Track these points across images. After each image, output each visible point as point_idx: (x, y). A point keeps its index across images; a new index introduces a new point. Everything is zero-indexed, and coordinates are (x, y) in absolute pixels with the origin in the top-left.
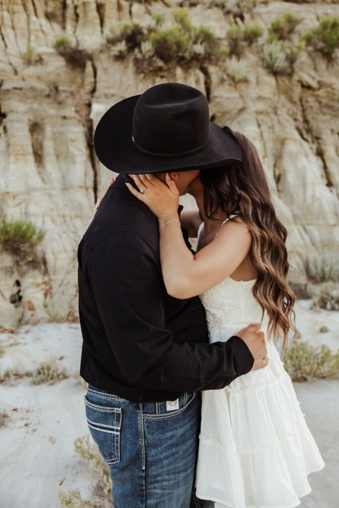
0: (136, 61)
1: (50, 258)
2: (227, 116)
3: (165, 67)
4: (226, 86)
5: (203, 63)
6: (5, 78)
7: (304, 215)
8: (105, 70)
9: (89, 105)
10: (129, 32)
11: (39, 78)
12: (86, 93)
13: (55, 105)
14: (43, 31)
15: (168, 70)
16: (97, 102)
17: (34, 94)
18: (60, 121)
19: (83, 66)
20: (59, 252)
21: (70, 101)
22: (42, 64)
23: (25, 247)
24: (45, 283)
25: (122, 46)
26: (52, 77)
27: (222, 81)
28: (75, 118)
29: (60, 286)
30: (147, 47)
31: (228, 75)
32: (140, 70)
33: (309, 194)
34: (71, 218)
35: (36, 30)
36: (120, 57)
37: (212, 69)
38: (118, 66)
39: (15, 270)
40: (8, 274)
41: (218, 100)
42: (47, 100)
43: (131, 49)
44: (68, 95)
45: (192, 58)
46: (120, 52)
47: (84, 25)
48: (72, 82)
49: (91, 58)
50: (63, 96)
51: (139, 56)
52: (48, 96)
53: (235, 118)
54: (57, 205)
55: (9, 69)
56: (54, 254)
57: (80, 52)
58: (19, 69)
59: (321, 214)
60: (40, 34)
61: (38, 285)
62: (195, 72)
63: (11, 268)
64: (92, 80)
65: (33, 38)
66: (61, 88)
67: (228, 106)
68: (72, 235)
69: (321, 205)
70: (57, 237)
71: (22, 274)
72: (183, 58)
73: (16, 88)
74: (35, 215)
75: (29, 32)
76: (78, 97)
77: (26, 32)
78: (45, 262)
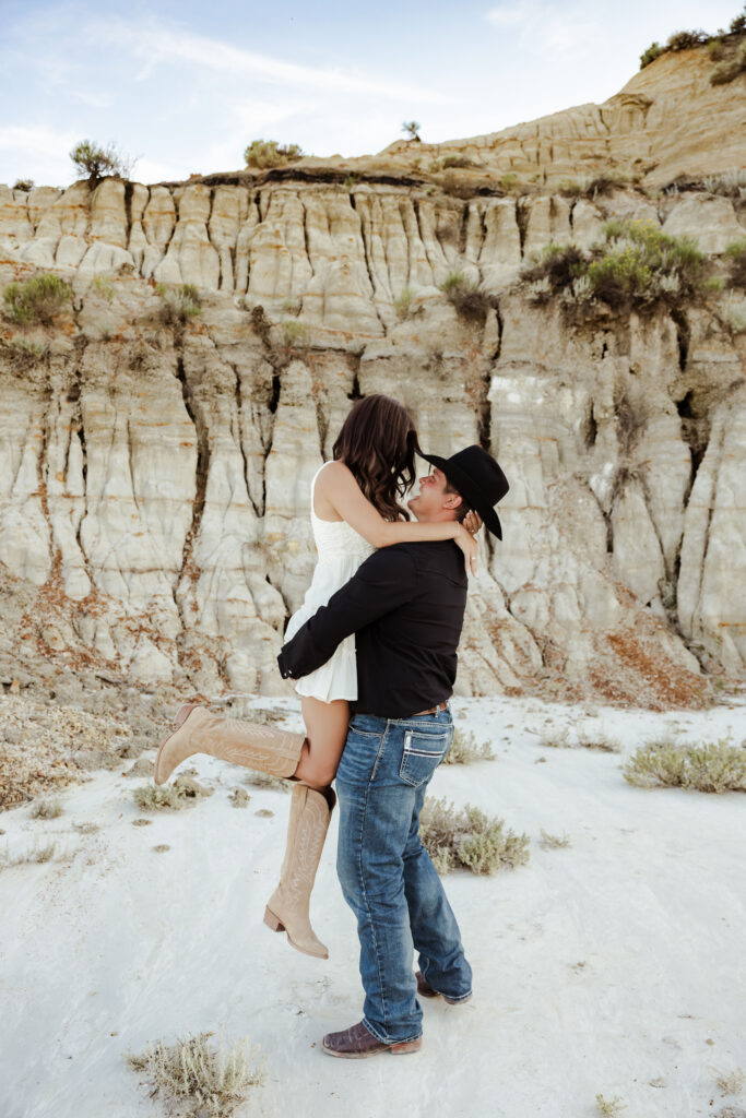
0: (565, 307)
2: (714, 392)
3: (612, 316)
4: (716, 342)
5: (678, 305)
6: (367, 341)
8: (517, 322)
9: (488, 379)
10: (560, 257)
11: (416, 339)
12: (484, 360)
13: (436, 382)
14: (429, 260)
15: (616, 320)
16: (499, 375)
17: (407, 364)
18: (441, 405)
19: (484, 317)
21: (458, 374)
22: (422, 318)
25: (544, 286)
26: (435, 339)
27: (709, 335)
28: (463, 400)
30: (582, 285)
31: (721, 323)
32: (571, 322)
35: (419, 260)
36: (541, 302)
37: (694, 315)
38: (537, 315)
41: (699, 366)
42: (425, 373)
43: (557, 288)
44: (457, 364)
45: (657, 299)
46: (540, 294)
47: (495, 244)
48: (465, 343)
49: (495, 305)
50: (448, 366)
51: (570, 299)
52: (427, 368)
53: (724, 397)
55: (375, 325)
57: (480, 297)
58: (390, 325)
60: (425, 265)
62: (662, 320)
64: (497, 339)
65: (414, 272)
66: (446, 354)
67: (715, 375)
72: (641, 300)
73: (382, 358)
75: (409, 265)
76: (471, 367)
77: (405, 264)
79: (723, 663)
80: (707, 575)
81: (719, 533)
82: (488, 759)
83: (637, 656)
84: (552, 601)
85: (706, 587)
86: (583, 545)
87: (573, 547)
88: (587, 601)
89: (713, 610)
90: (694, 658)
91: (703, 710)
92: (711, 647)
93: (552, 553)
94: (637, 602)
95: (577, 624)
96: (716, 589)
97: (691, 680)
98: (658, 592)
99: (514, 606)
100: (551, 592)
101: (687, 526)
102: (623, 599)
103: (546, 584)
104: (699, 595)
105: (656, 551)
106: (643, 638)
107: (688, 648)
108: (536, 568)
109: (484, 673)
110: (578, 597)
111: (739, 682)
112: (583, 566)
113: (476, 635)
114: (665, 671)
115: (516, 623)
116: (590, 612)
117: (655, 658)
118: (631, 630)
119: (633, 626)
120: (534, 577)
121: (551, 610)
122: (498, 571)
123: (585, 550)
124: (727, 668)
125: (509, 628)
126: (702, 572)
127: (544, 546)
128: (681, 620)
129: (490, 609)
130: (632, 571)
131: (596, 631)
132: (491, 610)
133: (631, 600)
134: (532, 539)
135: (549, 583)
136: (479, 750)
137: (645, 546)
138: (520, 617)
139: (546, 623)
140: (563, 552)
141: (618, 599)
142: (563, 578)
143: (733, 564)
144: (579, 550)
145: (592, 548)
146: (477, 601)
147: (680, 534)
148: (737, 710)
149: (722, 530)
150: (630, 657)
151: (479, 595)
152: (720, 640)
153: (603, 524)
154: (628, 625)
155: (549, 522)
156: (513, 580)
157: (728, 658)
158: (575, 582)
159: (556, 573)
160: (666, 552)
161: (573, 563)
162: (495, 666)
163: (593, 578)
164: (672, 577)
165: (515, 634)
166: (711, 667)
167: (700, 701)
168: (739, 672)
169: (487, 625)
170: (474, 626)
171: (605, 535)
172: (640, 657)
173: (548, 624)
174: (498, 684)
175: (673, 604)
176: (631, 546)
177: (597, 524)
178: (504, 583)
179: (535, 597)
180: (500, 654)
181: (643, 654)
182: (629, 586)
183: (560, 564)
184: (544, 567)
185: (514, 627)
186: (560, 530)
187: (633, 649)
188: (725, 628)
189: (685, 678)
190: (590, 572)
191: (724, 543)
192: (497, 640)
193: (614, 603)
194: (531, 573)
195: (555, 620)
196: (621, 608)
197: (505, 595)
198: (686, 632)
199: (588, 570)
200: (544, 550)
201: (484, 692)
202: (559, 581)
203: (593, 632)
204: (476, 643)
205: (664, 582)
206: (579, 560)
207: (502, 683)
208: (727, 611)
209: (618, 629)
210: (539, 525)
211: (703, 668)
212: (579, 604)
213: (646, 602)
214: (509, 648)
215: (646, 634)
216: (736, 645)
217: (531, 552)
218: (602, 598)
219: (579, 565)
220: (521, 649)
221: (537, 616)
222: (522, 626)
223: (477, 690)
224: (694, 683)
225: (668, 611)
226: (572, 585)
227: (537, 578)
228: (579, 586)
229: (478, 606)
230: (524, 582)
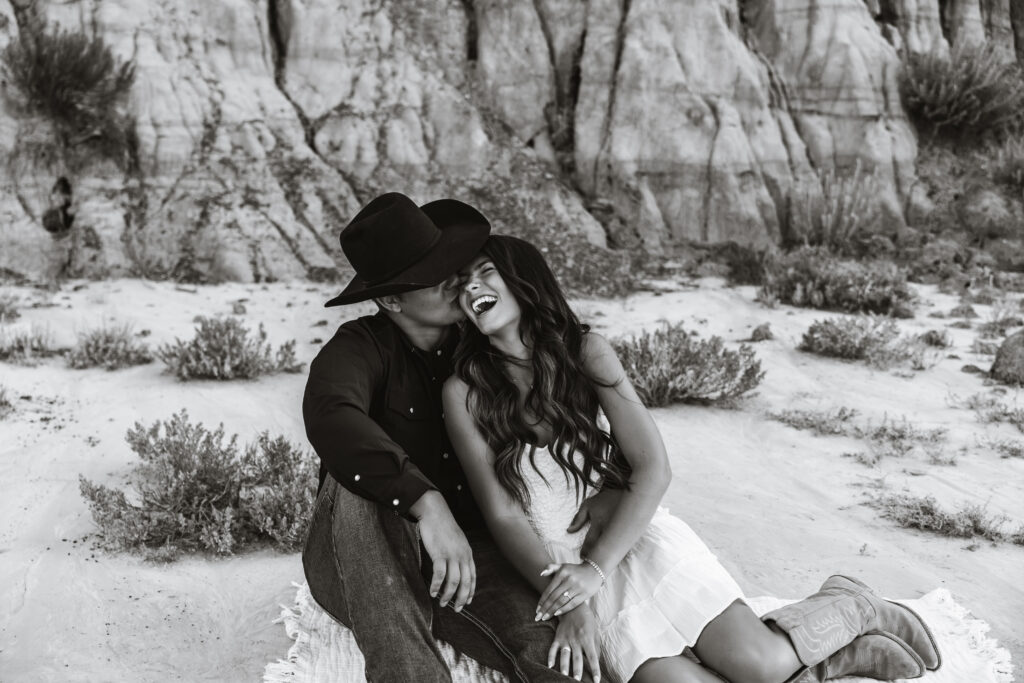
1: (146, 133)
7: (801, 88)
20: (169, 124)
23: (85, 103)
24: (130, 192)
29: (164, 201)
33: (821, 32)
34: (206, 44)
39: (59, 153)
40: (41, 163)
54: (173, 11)
56: (156, 125)
59: (842, 89)
61: (112, 195)
63: (49, 147)
68: (204, 87)
69: (847, 64)
70: (167, 87)
71: (78, 167)
74: (117, 30)
78: (133, 142)
79: (640, 231)
80: (621, 99)
81: (638, 31)
82: (289, 371)
83: (515, 219)
84: (383, 132)
85: (619, 116)
86: (430, 46)
87: (415, 48)
88: (437, 135)
89: (627, 150)
90: (598, 224)
91: (617, 297)
92: (625, 210)
93: (382, 56)
94: (515, 139)
95: (423, 170)
96: (634, 119)
97: (596, 257)
98: (546, 124)
99: (321, 139)
100: (380, 119)
101: (592, 19)
102: (493, 130)
103: (372, 107)
104: (607, 131)
105: (542, 59)
106: (523, 194)
107: (590, 210)
108: (355, 80)
109: (273, 245)
110: (423, 127)
111: (665, 260)
112: (431, 78)
113: (259, 186)
114: (557, 243)
115: (325, 168)
116: (443, 152)
117: (543, 224)
118: (506, 181)
119: (508, 175)
120: (352, 94)
121: (381, 148)
122: (292, 84)
123: (434, 54)
124: (646, 240)
125: (313, 175)
126: (613, 93)
127: (369, 45)
128: (581, 169)
129: (281, 144)
130: (507, 90)
131: (453, 182)
132: (283, 146)
133: (506, 135)
134: (348, 33)
135: (377, 104)
136: (275, 358)
137: (527, 50)
138: (332, 157)
139: (371, 168)
140: (399, 55)
141: (486, 132)
142: (400, 98)
143: (658, 81)
144: (424, 54)
145: (446, 51)
146: (258, 130)
147: (579, 33)
148: (666, 296)
149: (642, 26)
150: (505, 221)
151: (262, 122)
152: (636, 197)
153: (462, 14)
154: (501, 174)
155: (376, 6)
156: (318, 99)
157: (648, 224)
158: (418, 103)
159: (388, 88)
160: (558, 61)
161: (415, 74)
162: (291, 233)
163: (446, 97)
164: (566, 100)
165: (323, 185)
166: (623, 238)
167: (612, 286)
168: (663, 245)
169: (277, 169)
170: (254, 170)
171: (464, 31)
172: (521, 221)
173: (377, 169)
174: (296, 263)
175: (565, 142)
176: (506, 50)
177: (452, 12)
178: (302, 103)
179: (355, 126)
180: (299, 216)
181: (524, 217)
182: (502, 113)
183: (394, 74)
184: (369, 79)
185: (321, 172)
186: (394, 19)
187: (510, 209)
188: (645, 178)
189: (587, 252)
190: (442, 89)
191: (647, 47)
192: (294, 193)
193: (480, 138)
194: (348, 88)
195: (387, 163)
196: (491, 147)
197: (305, 121)
198: (586, 186)
199: (438, 85)
200: (367, 51)
201: (274, 275)
202: (392, 101)
203: (448, 182)
204: (260, 198)
205: (553, 110)
206: (424, 68)
207: (303, 262)
208: (648, 153)
209: (485, 179)
210: (360, 10)
211: (611, 241)
212: (425, 138)
213: (527, 139)
214: (314, 205)
215: (529, 188)
216: (659, 204)
217: (347, 54)
218: (461, 129)
219: (425, 77)
220: (333, 209)
221: (359, 156)
222: (334, 172)
223: (262, 271)
224: (601, 261)
225: (560, 154)
226: (415, 108)
227: (357, 96)
228: (425, 110)
229: (260, 139)
230: (336, 101)
